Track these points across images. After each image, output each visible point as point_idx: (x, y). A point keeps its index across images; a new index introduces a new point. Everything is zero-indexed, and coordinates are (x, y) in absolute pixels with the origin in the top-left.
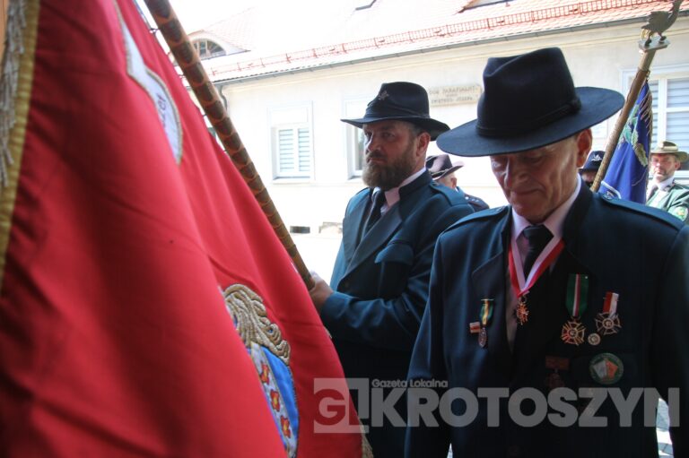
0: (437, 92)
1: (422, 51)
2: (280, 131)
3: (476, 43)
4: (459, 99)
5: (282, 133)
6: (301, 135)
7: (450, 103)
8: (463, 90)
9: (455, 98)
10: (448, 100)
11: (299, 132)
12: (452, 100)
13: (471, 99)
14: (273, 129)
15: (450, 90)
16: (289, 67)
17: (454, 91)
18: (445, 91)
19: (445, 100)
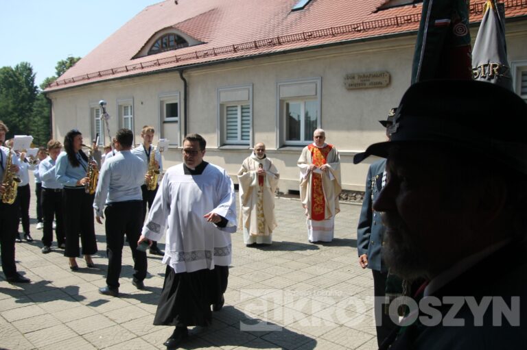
0: (354, 78)
1: (341, 43)
2: (228, 107)
3: (386, 37)
4: (371, 84)
5: (229, 109)
6: (244, 111)
7: (364, 86)
8: (375, 76)
9: (368, 83)
10: (362, 84)
11: (242, 108)
12: (365, 85)
13: (381, 84)
14: (222, 106)
15: (364, 76)
16: (235, 55)
17: (367, 76)
18: (360, 77)
19: (360, 85)
